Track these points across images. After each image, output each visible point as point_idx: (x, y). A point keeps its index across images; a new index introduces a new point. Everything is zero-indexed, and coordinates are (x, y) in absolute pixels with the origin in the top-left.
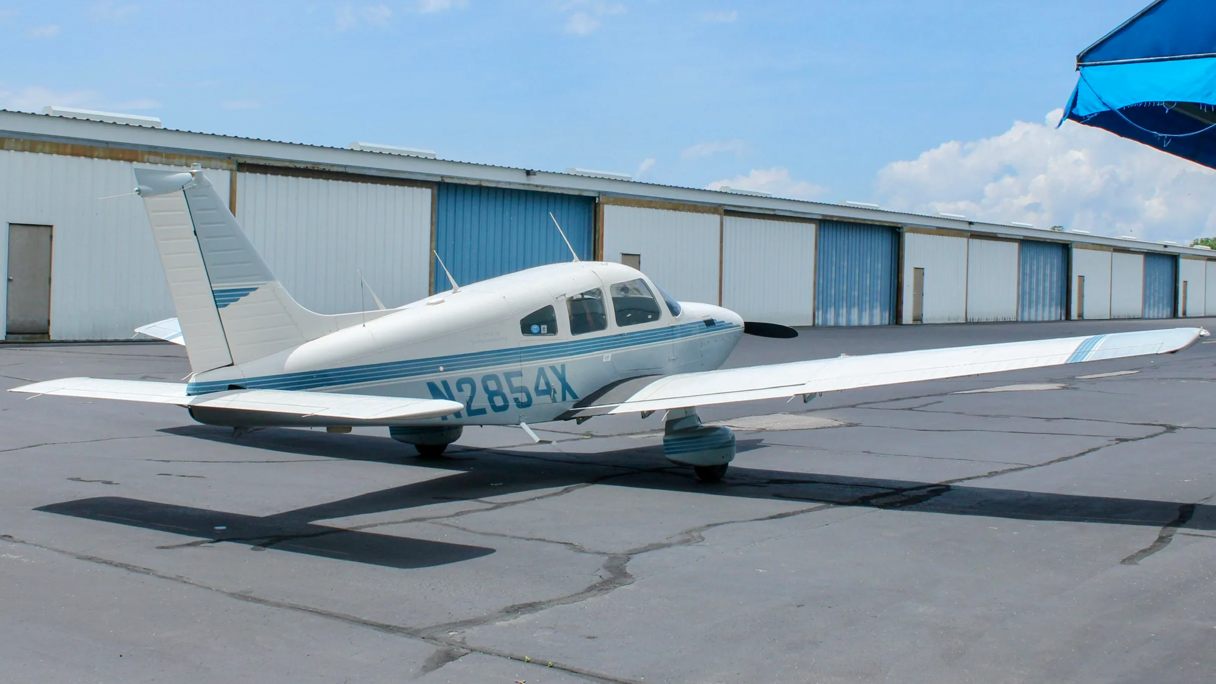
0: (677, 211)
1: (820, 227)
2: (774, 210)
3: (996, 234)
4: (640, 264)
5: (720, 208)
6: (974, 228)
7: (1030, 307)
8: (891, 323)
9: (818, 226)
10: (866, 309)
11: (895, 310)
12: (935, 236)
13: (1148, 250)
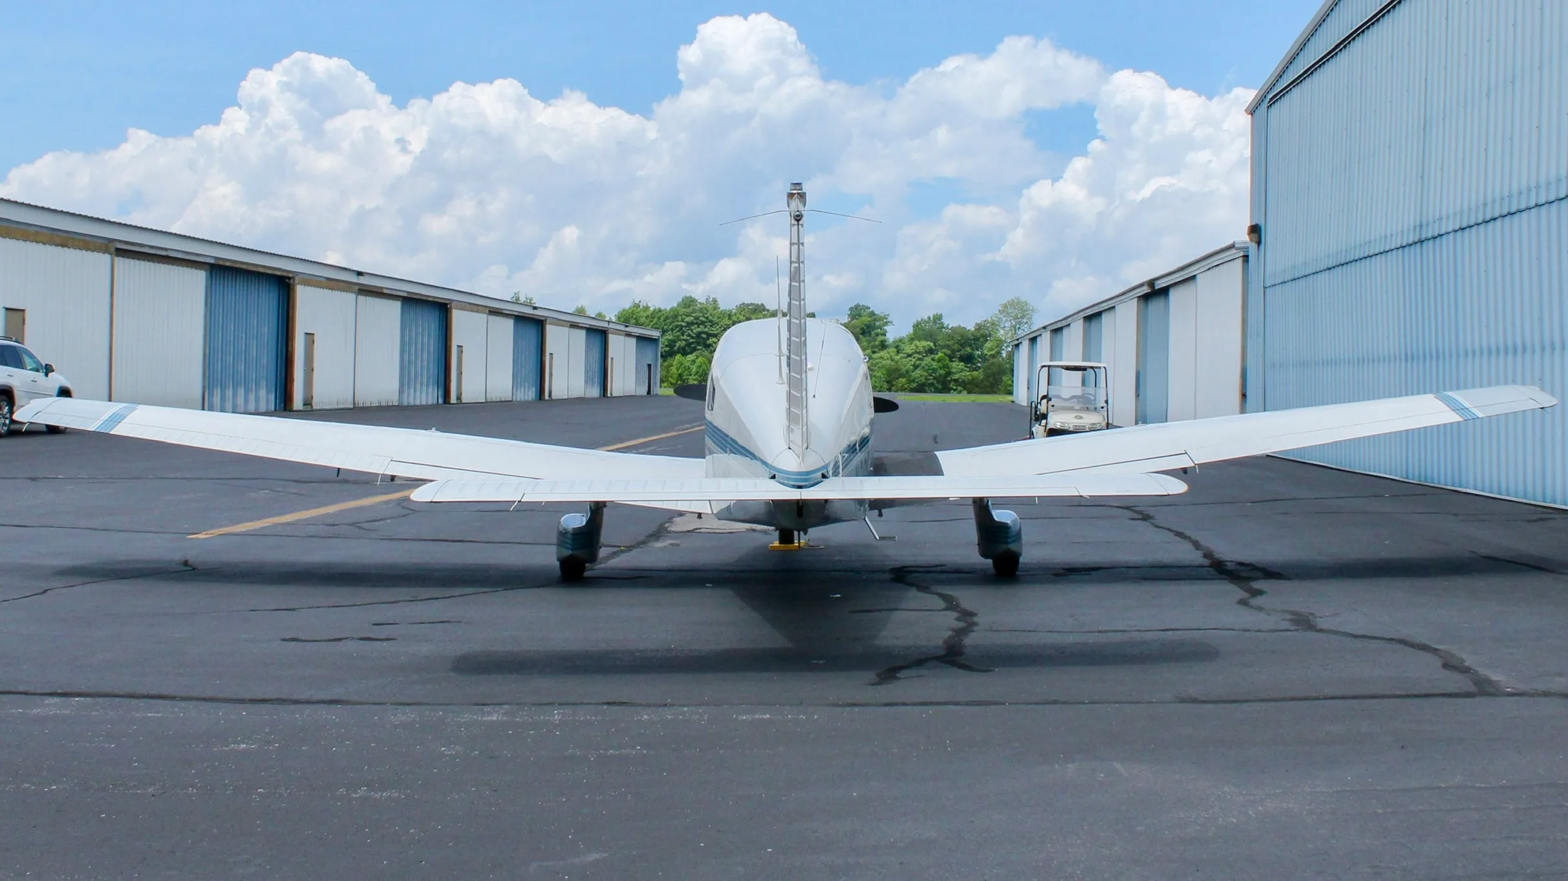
0: (66, 248)
1: (211, 275)
2: (166, 249)
3: (382, 288)
4: (24, 324)
5: (110, 244)
6: (363, 280)
7: (409, 388)
8: (277, 409)
9: (209, 274)
10: (252, 391)
11: (283, 394)
12: (325, 290)
13: (519, 312)
